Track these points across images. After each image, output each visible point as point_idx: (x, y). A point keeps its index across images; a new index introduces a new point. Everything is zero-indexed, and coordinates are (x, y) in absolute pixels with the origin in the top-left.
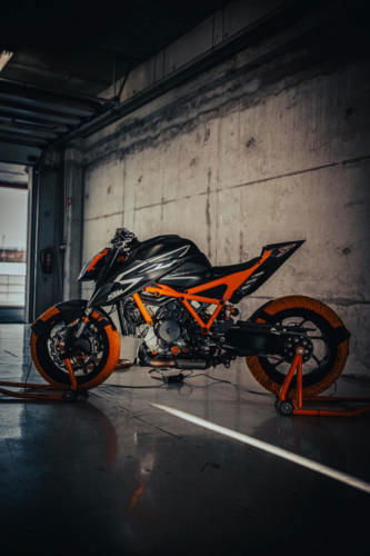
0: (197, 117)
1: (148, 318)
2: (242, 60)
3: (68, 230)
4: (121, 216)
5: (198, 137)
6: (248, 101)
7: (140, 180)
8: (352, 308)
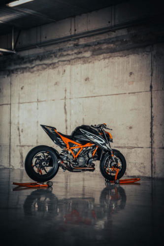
0: (58, 62)
2: (82, 42)
4: (9, 106)
5: (59, 72)
6: (85, 60)
7: (22, 88)
8: (133, 150)
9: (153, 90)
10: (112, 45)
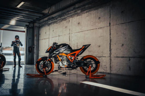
0: (67, 17)
1: (60, 60)
2: (77, 6)
3: (35, 42)
4: (49, 39)
5: (67, 22)
6: (78, 15)
7: (53, 31)
8: (101, 58)
9: (111, 25)
10: (90, 5)
